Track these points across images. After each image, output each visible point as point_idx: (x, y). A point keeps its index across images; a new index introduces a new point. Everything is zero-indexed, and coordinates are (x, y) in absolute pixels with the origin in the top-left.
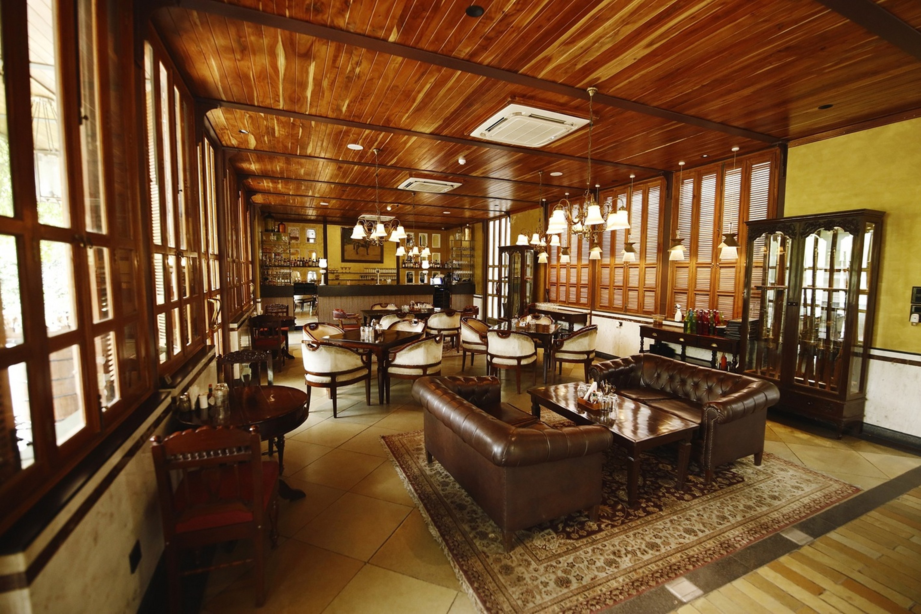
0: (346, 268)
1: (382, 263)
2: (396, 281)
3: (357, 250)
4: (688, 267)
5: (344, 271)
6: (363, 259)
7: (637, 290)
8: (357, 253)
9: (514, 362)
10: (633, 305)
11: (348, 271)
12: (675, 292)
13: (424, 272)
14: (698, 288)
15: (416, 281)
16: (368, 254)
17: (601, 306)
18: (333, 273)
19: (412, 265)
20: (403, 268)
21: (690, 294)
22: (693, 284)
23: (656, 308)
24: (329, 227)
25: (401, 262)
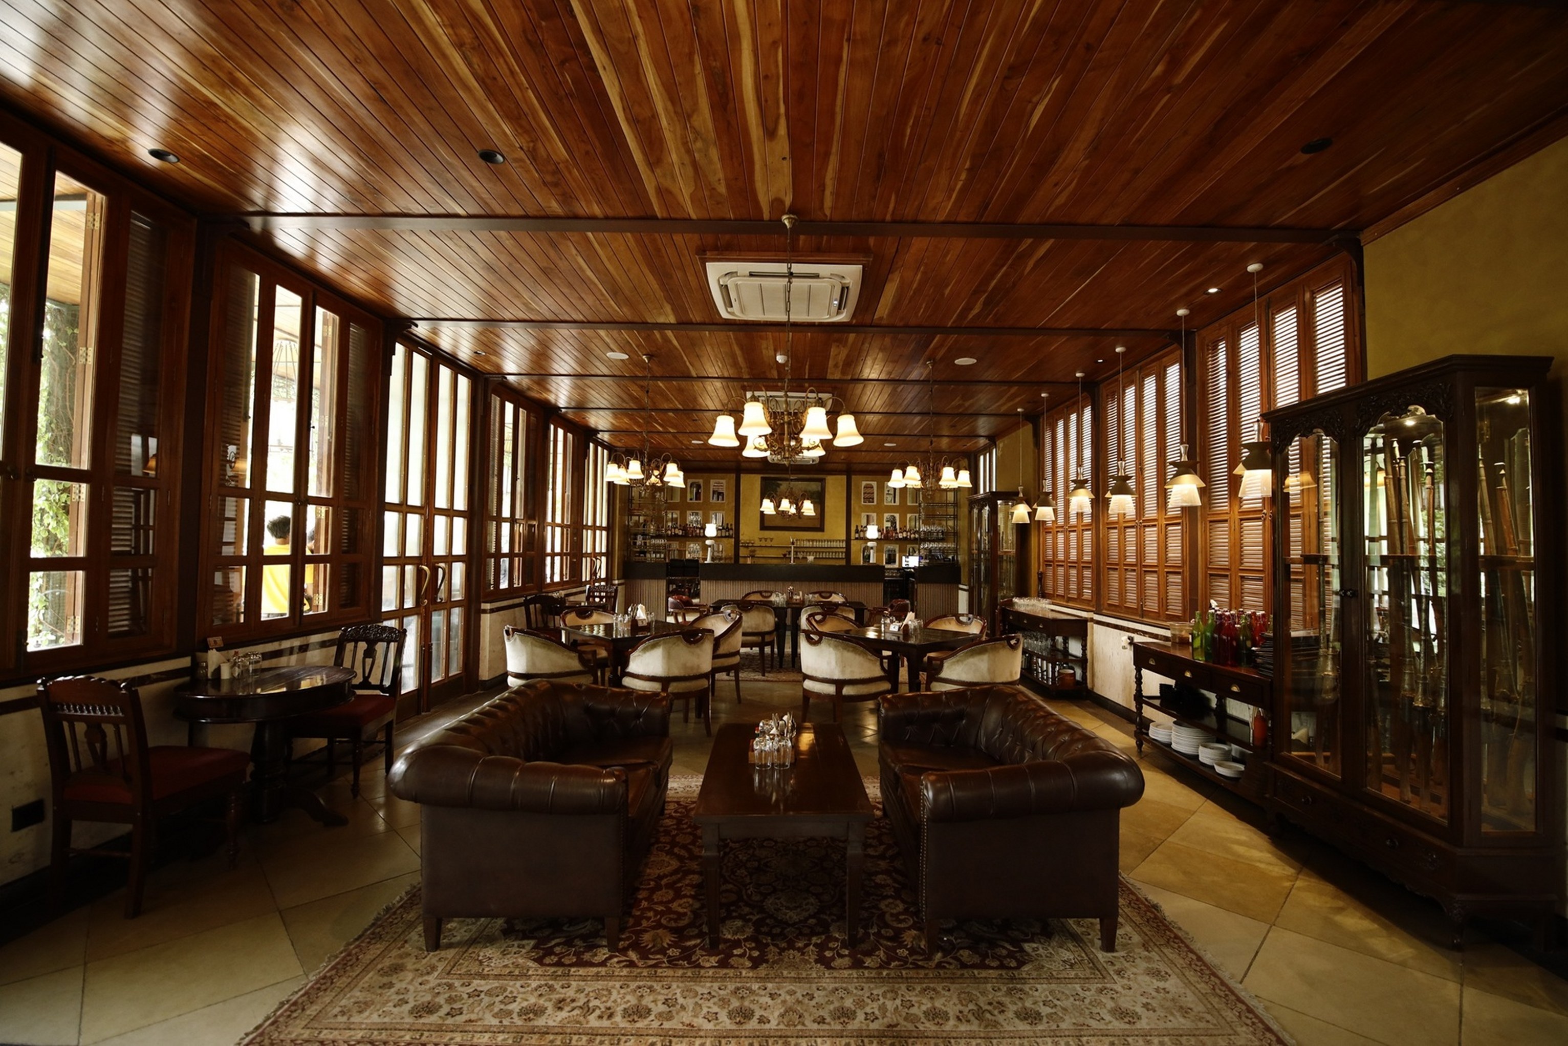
0: (766, 540)
1: (821, 529)
2: (844, 561)
4: (1226, 521)
5: (763, 543)
6: (794, 525)
7: (1155, 572)
9: (830, 689)
10: (1152, 605)
11: (769, 544)
12: (1211, 575)
13: (870, 544)
14: (1246, 565)
17: (1110, 605)
18: (748, 547)
20: (857, 539)
21: (1233, 577)
22: (1238, 557)
23: (1184, 611)
24: (744, 478)
25: (853, 529)
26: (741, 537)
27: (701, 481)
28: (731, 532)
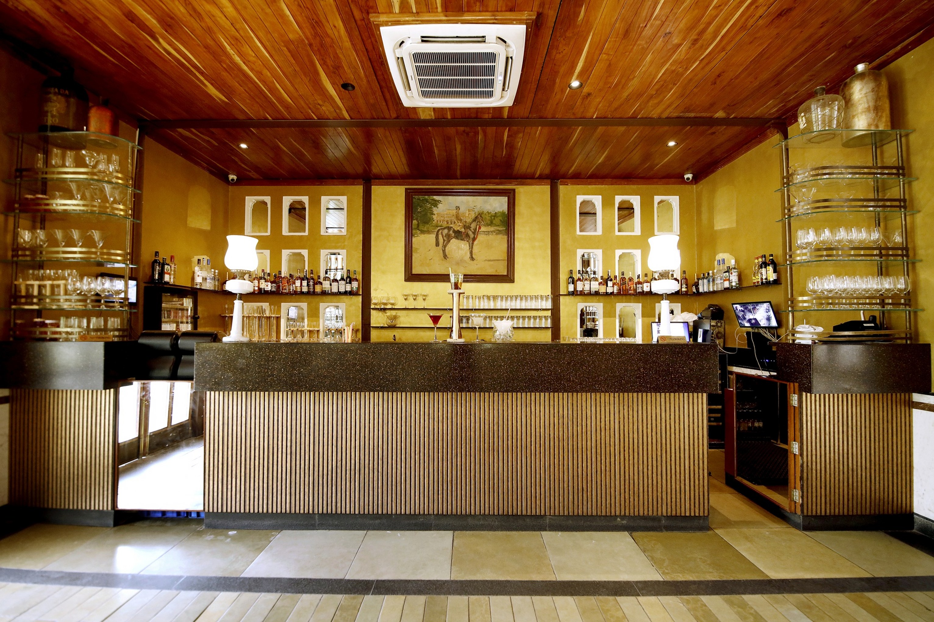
0: (414, 297)
1: (512, 281)
2: (549, 333)
3: (445, 246)
5: (411, 304)
8: (445, 256)
11: (418, 304)
15: (608, 332)
16: (472, 258)
18: (385, 310)
19: (595, 286)
20: (569, 294)
24: (377, 191)
25: (563, 276)
26: (373, 294)
27: (305, 199)
28: (355, 285)
